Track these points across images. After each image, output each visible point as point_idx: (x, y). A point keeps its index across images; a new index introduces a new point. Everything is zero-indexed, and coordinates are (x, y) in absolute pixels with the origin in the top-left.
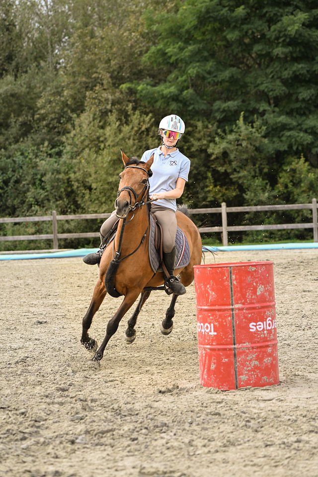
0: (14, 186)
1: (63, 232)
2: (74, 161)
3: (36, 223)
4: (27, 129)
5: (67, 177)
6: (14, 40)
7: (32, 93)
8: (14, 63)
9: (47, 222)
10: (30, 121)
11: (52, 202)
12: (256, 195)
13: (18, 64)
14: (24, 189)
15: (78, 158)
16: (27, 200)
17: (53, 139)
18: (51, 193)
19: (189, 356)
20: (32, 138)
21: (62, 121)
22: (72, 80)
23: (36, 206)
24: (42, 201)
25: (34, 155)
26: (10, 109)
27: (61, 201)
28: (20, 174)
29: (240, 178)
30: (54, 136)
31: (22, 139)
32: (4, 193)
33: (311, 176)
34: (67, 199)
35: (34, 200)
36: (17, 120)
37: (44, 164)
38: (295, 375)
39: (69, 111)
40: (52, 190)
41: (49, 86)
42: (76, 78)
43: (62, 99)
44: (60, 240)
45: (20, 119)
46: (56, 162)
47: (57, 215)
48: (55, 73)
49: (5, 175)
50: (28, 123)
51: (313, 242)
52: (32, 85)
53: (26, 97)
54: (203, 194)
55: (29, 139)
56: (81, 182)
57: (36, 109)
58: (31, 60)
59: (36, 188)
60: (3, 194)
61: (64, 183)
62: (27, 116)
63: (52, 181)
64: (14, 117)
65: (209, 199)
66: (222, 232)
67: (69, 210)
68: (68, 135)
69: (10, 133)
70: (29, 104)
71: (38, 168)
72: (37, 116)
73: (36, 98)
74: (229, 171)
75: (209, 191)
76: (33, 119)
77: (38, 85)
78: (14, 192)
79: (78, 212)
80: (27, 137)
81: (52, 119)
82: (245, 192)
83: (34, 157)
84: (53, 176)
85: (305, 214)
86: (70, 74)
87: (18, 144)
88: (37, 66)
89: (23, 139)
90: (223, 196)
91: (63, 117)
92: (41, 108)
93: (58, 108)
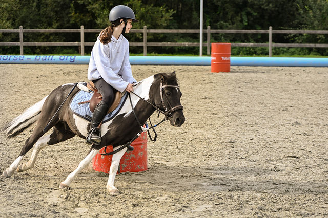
12: (104, 21)
19: (78, 145)
29: (93, 8)
33: (143, 10)
38: (157, 164)
51: (143, 56)
54: (67, 19)
65: (71, 22)
66: (80, 46)
74: (86, 3)
75: (71, 17)
82: (96, 19)
85: (138, 36)
90: (81, 20)
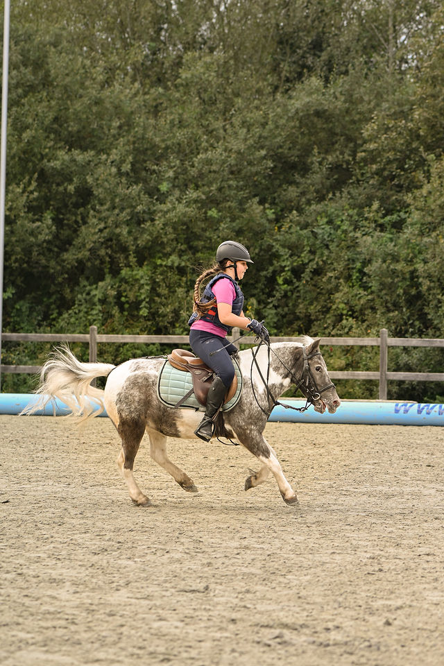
0: (311, 279)
1: (398, 369)
2: (426, 239)
3: (348, 350)
4: (341, 177)
5: (411, 268)
6: (327, 15)
7: (354, 112)
8: (324, 56)
9: (369, 349)
10: (348, 163)
11: (379, 312)
13: (331, 58)
14: (329, 287)
15: (434, 234)
16: (334, 307)
17: (388, 198)
18: (379, 296)
20: (349, 193)
21: (407, 166)
22: (429, 91)
23: (350, 319)
24: (361, 310)
25: (351, 225)
26: (313, 139)
27: (397, 312)
28: (325, 258)
30: (390, 193)
31: (330, 195)
32: (292, 292)
34: (408, 308)
35: (347, 307)
36: (323, 159)
37: (369, 242)
39: (421, 149)
40: (381, 290)
41: (388, 101)
42: (438, 88)
43: (410, 125)
44: (391, 382)
45: (330, 158)
46: (391, 240)
47: (389, 336)
48: (399, 77)
49: (296, 258)
50: (345, 166)
52: (356, 96)
53: (344, 116)
55: (344, 195)
56: (435, 279)
57: (359, 142)
58: (357, 52)
59: (353, 286)
60: (289, 294)
61: (404, 279)
62: (342, 153)
63: (382, 275)
64: (319, 153)
67: (411, 330)
68: (417, 193)
69: (309, 181)
70: (347, 132)
71: (359, 250)
72: (361, 155)
73: (360, 120)
76: (354, 159)
77: (366, 98)
78: (310, 291)
79: (427, 335)
80: (341, 192)
81: (389, 162)
83: (352, 228)
84: (384, 266)
86: (427, 81)
87: (322, 203)
88: (366, 63)
89: (334, 195)
91: (410, 159)
92: (371, 140)
93: (402, 141)
